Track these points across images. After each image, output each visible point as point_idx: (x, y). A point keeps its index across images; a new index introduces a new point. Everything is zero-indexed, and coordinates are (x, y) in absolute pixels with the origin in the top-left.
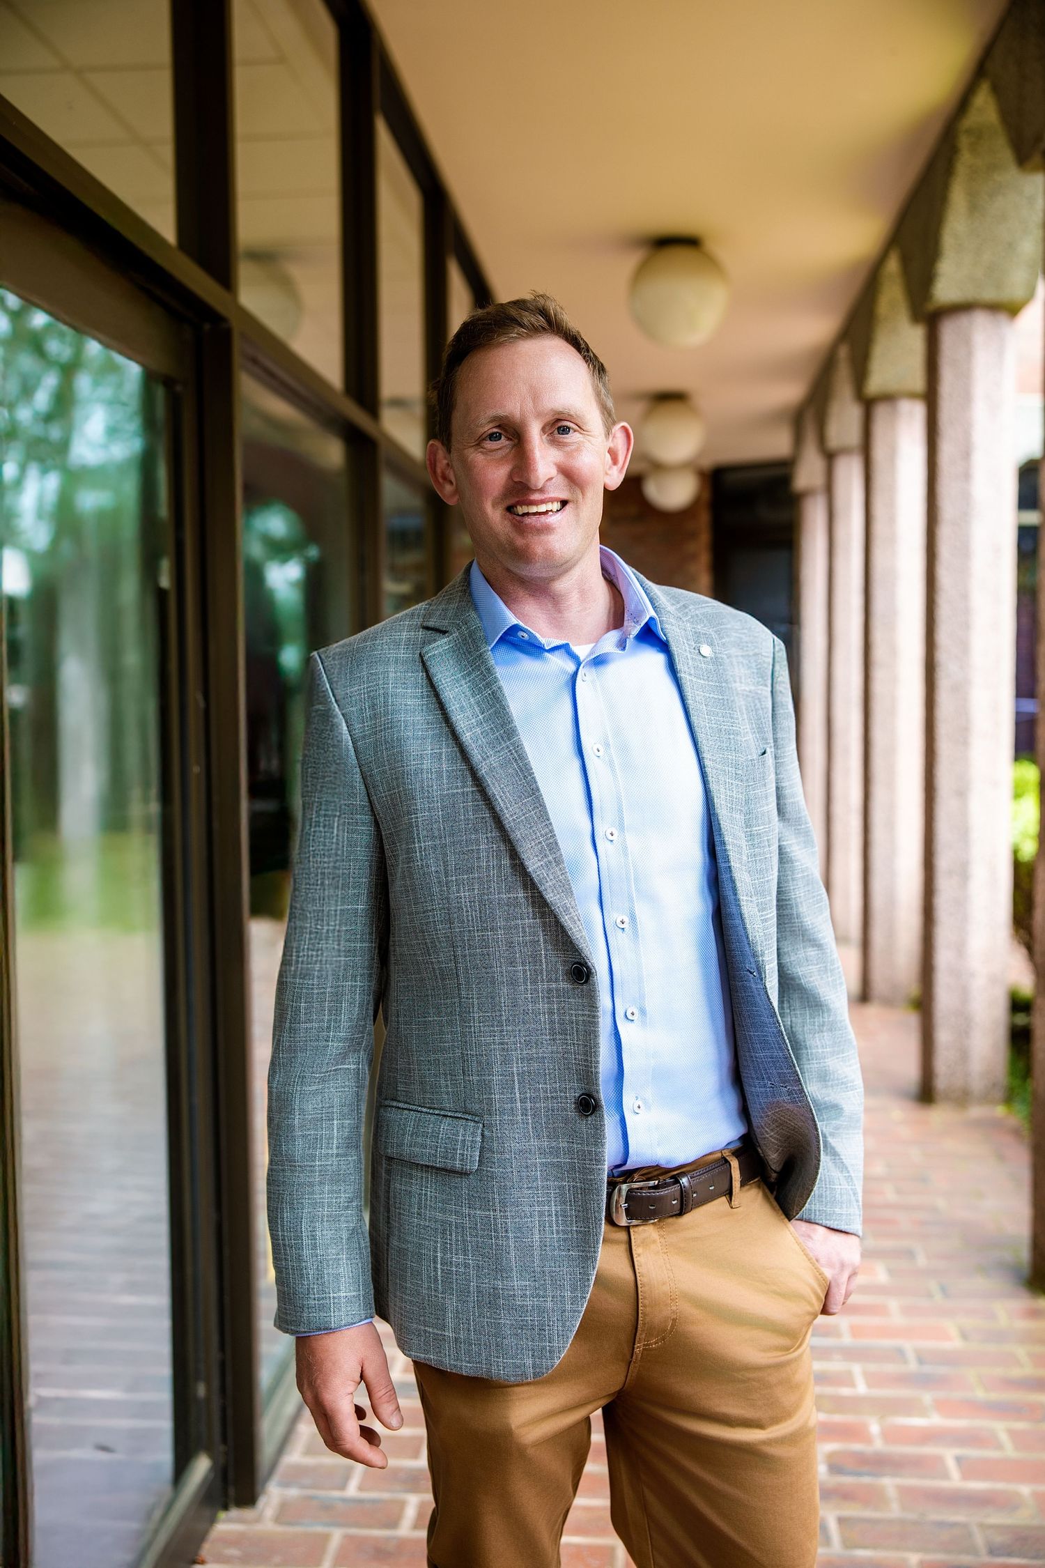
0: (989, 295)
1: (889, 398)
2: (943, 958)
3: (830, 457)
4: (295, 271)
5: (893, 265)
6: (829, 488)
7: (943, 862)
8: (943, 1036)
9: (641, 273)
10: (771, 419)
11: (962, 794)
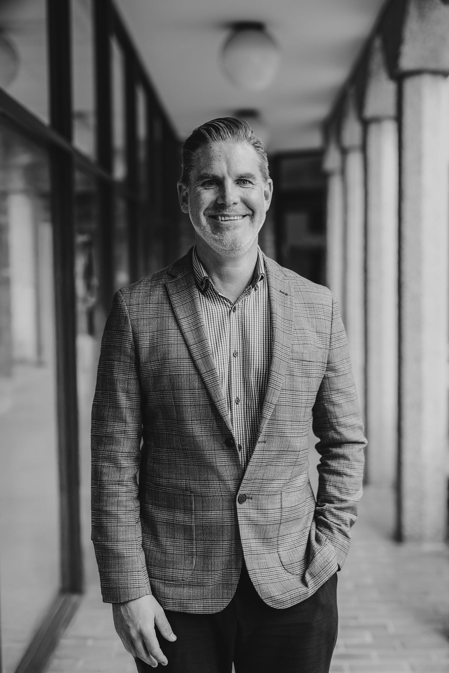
0: (432, 66)
1: (377, 120)
2: (408, 457)
3: (344, 152)
4: (15, 39)
5: (378, 43)
6: (343, 171)
7: (408, 401)
8: (408, 504)
9: (228, 44)
10: (310, 126)
11: (419, 359)
